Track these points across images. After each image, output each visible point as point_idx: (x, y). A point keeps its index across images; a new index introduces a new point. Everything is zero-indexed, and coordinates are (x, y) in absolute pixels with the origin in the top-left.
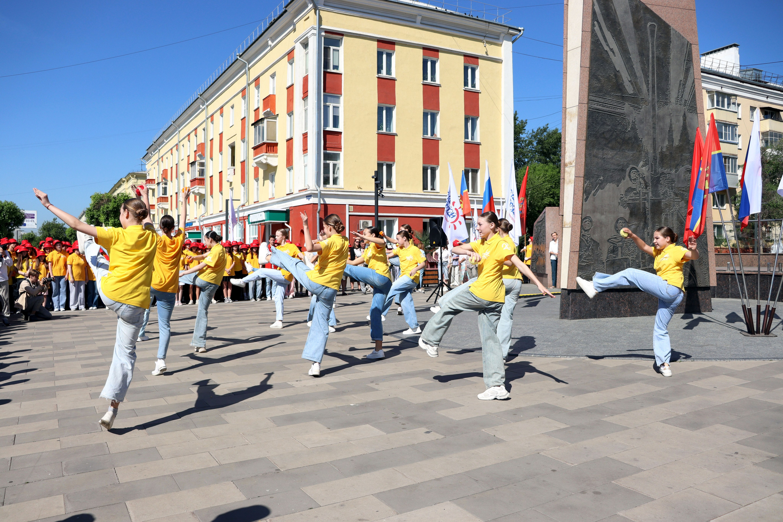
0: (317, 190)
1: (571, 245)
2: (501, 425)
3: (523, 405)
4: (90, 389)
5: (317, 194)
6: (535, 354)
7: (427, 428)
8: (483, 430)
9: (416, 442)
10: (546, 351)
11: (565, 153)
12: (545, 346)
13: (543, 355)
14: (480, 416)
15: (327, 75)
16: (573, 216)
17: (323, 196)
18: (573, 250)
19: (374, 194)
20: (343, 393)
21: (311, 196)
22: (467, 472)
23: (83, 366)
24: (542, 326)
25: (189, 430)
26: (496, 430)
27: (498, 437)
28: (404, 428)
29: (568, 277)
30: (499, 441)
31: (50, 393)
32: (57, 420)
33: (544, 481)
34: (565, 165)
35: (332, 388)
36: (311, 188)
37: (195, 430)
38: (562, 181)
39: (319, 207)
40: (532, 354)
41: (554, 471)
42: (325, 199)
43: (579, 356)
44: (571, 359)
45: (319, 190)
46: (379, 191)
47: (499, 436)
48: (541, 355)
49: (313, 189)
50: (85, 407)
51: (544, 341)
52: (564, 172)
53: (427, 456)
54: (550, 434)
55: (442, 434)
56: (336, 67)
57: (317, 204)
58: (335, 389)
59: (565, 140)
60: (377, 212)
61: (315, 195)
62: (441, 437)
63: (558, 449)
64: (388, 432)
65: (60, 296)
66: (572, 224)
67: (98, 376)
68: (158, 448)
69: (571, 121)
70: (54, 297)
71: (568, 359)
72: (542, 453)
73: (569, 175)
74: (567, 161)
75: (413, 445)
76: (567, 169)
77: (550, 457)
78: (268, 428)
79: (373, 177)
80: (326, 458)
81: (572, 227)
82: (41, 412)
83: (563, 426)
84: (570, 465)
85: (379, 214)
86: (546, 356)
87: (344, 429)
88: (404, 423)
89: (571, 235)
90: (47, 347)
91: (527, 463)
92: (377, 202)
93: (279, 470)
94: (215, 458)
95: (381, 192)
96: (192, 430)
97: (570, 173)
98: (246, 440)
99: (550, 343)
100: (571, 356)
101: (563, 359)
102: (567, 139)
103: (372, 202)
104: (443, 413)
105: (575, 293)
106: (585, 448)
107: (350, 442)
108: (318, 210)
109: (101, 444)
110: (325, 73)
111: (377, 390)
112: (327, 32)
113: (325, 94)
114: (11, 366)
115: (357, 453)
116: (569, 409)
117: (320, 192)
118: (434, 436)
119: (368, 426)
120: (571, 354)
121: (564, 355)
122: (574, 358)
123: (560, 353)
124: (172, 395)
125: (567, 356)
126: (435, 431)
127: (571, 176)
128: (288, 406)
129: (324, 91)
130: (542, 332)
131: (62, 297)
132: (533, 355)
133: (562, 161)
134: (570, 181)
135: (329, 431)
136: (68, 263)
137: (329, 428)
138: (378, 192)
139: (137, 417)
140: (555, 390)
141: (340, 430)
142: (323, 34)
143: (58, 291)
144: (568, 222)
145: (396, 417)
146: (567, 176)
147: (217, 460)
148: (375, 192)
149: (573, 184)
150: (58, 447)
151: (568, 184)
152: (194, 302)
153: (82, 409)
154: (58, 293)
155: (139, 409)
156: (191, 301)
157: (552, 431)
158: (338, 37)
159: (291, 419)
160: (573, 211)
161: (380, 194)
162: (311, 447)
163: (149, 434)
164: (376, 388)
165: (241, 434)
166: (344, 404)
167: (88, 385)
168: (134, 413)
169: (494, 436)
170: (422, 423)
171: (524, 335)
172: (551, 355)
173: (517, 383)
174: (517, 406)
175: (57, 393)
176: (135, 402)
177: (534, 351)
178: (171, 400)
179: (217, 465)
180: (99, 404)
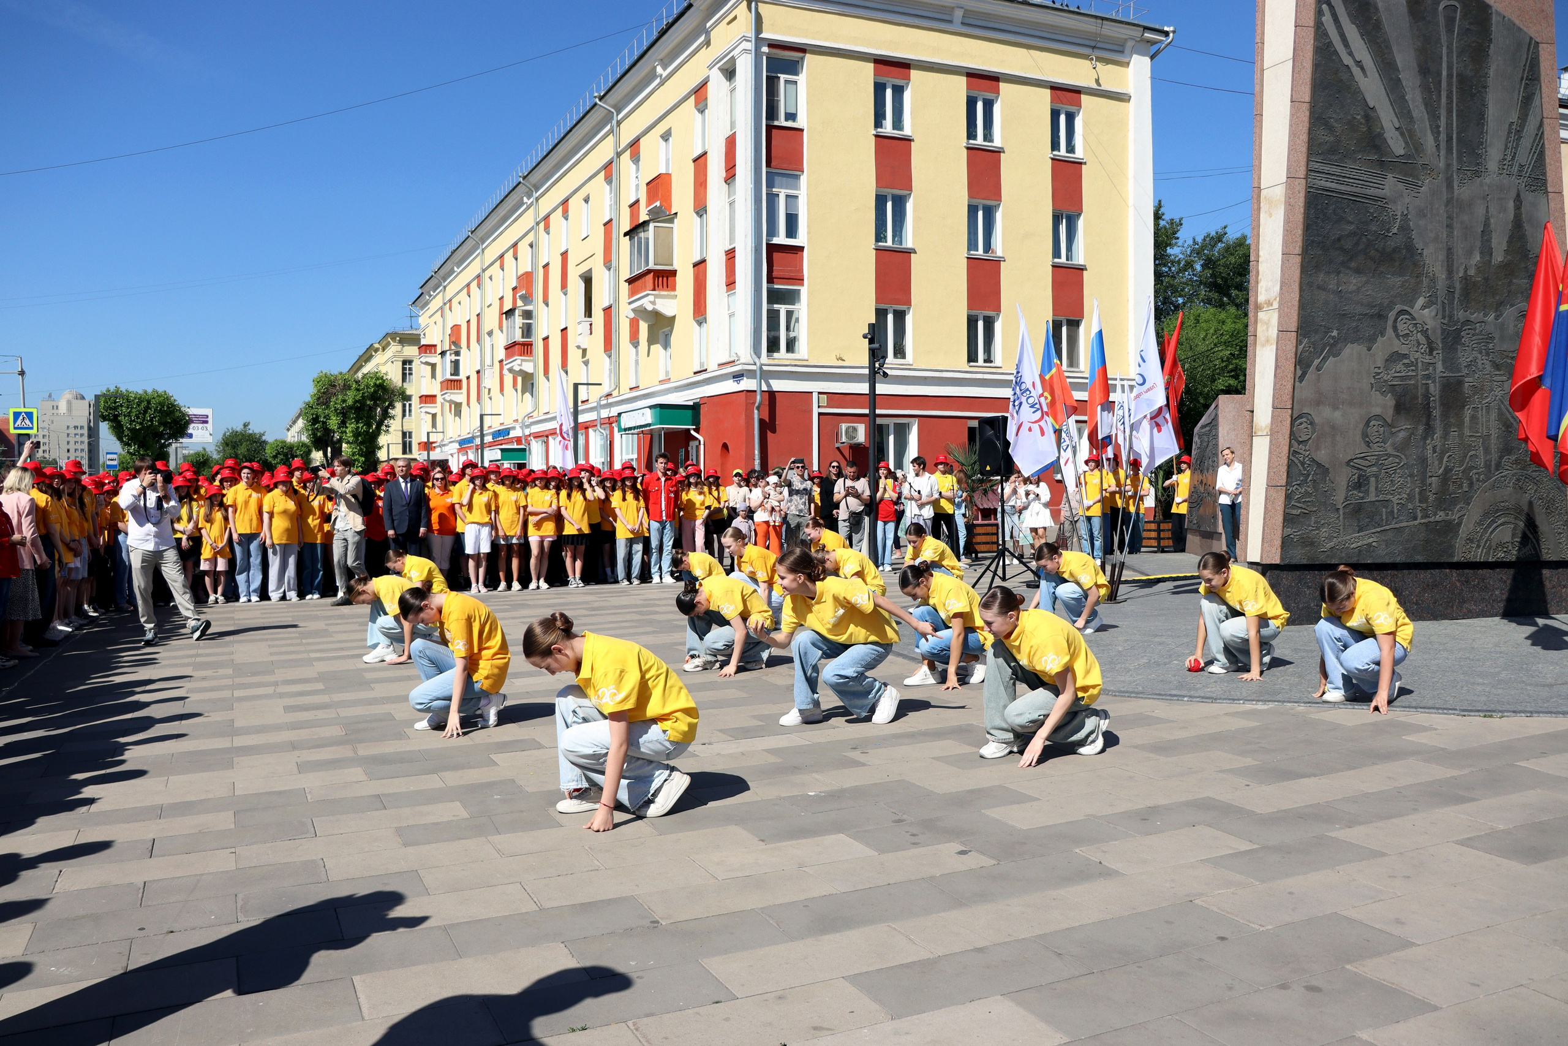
0: (755, 364)
1: (1268, 472)
2: (1116, 840)
3: (1163, 801)
4: (297, 753)
5: (755, 371)
6: (1190, 697)
7: (963, 843)
8: (1077, 851)
9: (937, 872)
10: (1214, 689)
11: (1257, 282)
13: (1207, 698)
14: (1073, 822)
15: (774, 132)
16: (1273, 412)
17: (766, 375)
18: (1274, 483)
19: (866, 371)
20: (796, 769)
21: (742, 375)
22: (1040, 937)
23: (288, 709)
25: (483, 839)
26: (1103, 852)
27: (1107, 865)
28: (914, 844)
29: (1263, 538)
30: (1107, 873)
31: (222, 760)
32: (231, 813)
33: (1200, 960)
34: (1258, 308)
35: (772, 759)
36: (742, 360)
37: (496, 839)
38: (1250, 340)
39: (758, 397)
40: (1184, 696)
41: (1223, 939)
42: (772, 382)
43: (1284, 702)
44: (1265, 707)
45: (758, 364)
46: (877, 365)
47: (1110, 863)
48: (1203, 697)
49: (747, 362)
50: (287, 788)
52: (1256, 322)
53: (959, 902)
54: (1216, 862)
55: (992, 857)
56: (791, 116)
57: (755, 391)
58: (779, 760)
59: (1258, 256)
60: (873, 408)
61: (751, 374)
62: (989, 862)
63: (1233, 893)
64: (882, 851)
65: (251, 572)
66: (1271, 430)
67: (314, 729)
68: (422, 873)
69: (1270, 215)
70: (238, 574)
71: (1260, 706)
72: (1196, 901)
73: (1265, 327)
74: (1261, 298)
75: (932, 877)
76: (1261, 315)
77: (1216, 909)
79: (865, 337)
80: (752, 901)
81: (1271, 435)
82: (203, 797)
83: (1245, 846)
84: (1257, 927)
85: (878, 412)
86: (1214, 699)
87: (794, 842)
88: (914, 832)
89: (1270, 452)
90: (222, 672)
91: (1167, 922)
92: (873, 388)
93: (658, 922)
94: (532, 896)
95: (881, 366)
96: (489, 838)
97: (1267, 324)
98: (596, 862)
100: (1265, 701)
101: (1249, 706)
102: (1261, 253)
103: (864, 388)
104: (995, 813)
105: (1277, 572)
106: (1290, 893)
107: (804, 869)
108: (757, 404)
109: (313, 862)
110: (770, 128)
111: (864, 765)
112: (774, 45)
113: (770, 170)
114: (153, 706)
115: (817, 893)
116: (1259, 812)
117: (761, 368)
118: (974, 861)
119: (841, 836)
120: (1267, 697)
121: (1252, 698)
122: (1271, 705)
123: (1244, 694)
124: (456, 768)
125: (1258, 701)
126: (977, 851)
127: (1270, 329)
129: (768, 164)
131: (253, 574)
132: (1186, 699)
133: (1252, 300)
134: (1268, 341)
135: (762, 846)
136: (266, 509)
137: (763, 841)
138: (875, 367)
139: (384, 811)
140: (1231, 771)
141: (784, 844)
142: (765, 49)
143: (246, 563)
144: (1264, 426)
145: (900, 821)
146: (1261, 330)
147: (535, 900)
148: (869, 368)
149: (1274, 347)
150: (231, 866)
151: (1263, 346)
152: (509, 587)
153: (280, 793)
154: (247, 568)
155: (389, 795)
157: (1222, 857)
158: (795, 55)
159: (687, 821)
160: (1273, 401)
161: (879, 369)
162: (724, 878)
163: (406, 845)
164: (862, 760)
165: (586, 848)
166: (795, 792)
167: (294, 746)
168: (380, 802)
169: (1100, 863)
170: (954, 834)
171: (1170, 656)
172: (1224, 699)
173: (1152, 755)
174: (1150, 803)
175: (236, 760)
176: (383, 781)
177: (1190, 690)
178: (453, 779)
179: (535, 908)
180: (313, 783)
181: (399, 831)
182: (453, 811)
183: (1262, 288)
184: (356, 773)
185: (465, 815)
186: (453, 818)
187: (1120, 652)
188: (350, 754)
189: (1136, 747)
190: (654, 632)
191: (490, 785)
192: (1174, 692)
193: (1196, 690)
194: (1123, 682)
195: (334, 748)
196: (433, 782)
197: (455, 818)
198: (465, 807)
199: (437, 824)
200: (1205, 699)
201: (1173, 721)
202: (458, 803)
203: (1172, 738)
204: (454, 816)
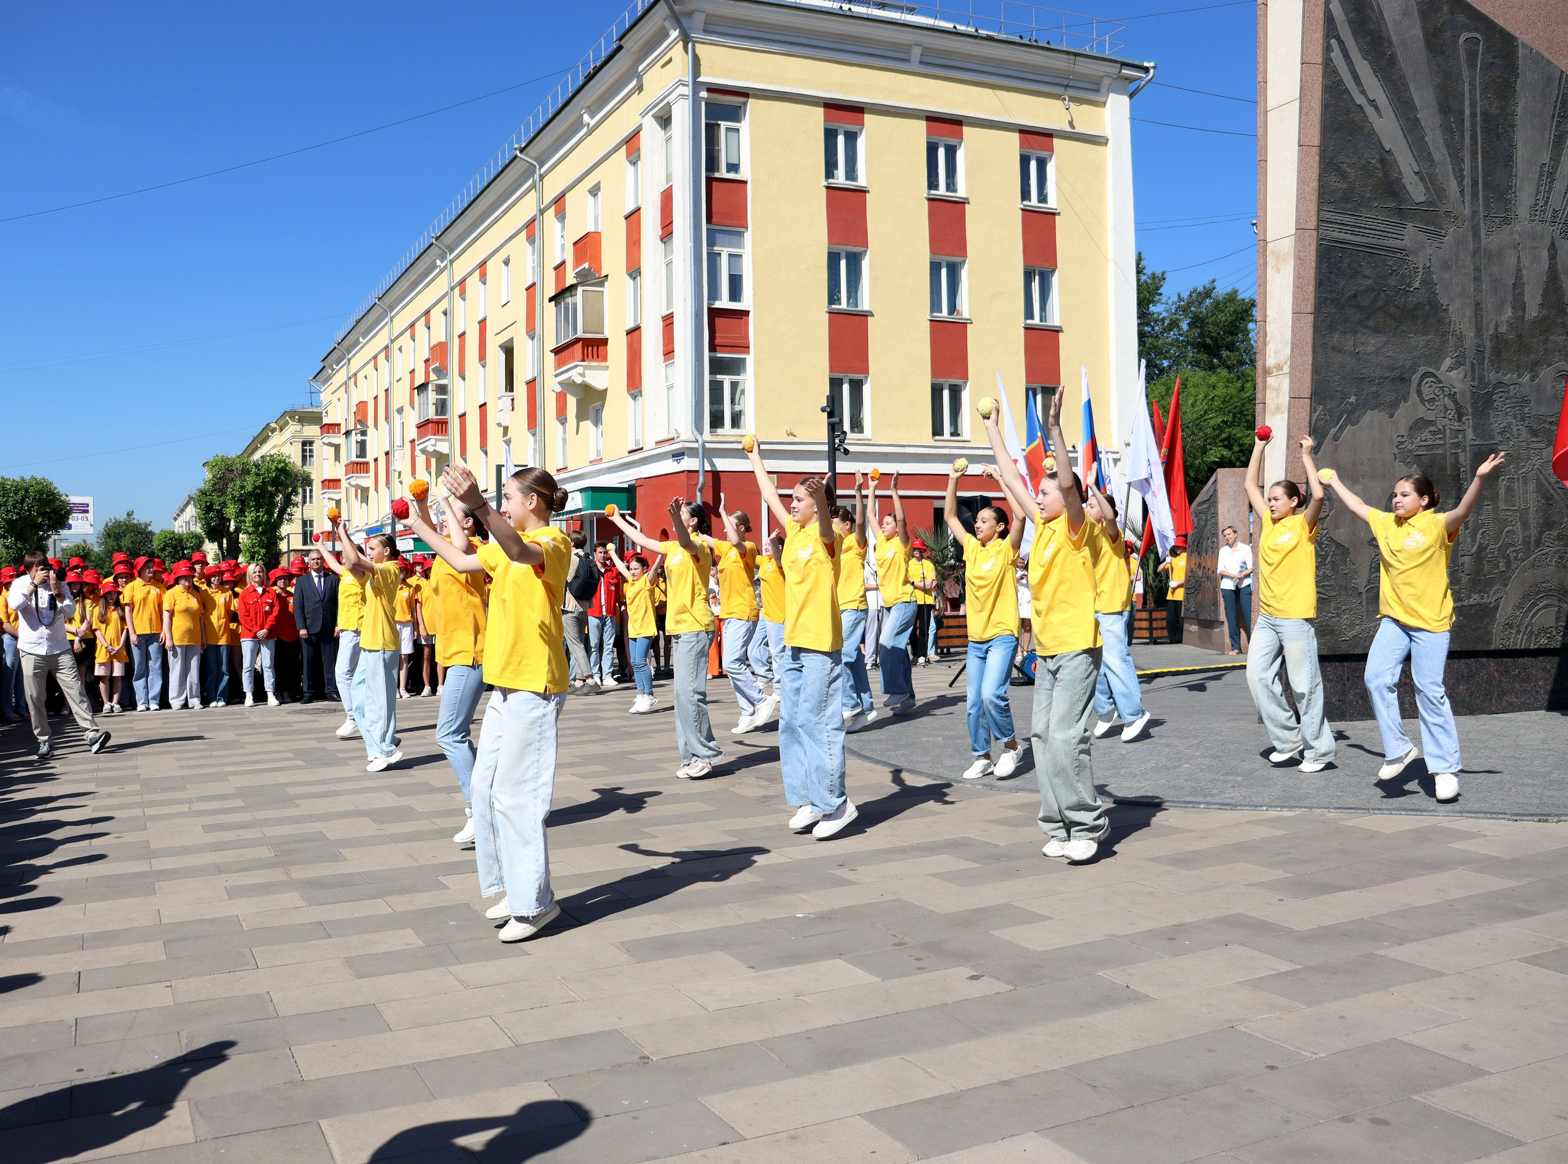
0: (697, 441)
2: (1142, 961)
3: (1189, 918)
4: (224, 877)
5: (697, 449)
6: (1207, 803)
7: (973, 967)
8: (1100, 973)
9: (949, 999)
10: (1232, 795)
11: (1265, 345)
12: (1229, 785)
13: (1226, 804)
14: (1091, 942)
15: (715, 184)
17: (709, 454)
19: (825, 448)
20: (779, 889)
22: (1070, 1067)
23: (208, 828)
24: (1220, 738)
25: (443, 969)
26: (1130, 974)
27: (1136, 988)
28: (919, 969)
30: (1135, 997)
31: (143, 884)
32: (160, 943)
33: (1250, 1090)
34: (1266, 372)
36: (683, 438)
37: (458, 969)
38: (1259, 408)
39: (701, 478)
40: (1200, 803)
41: (1272, 1067)
42: (715, 460)
43: (1312, 808)
44: (1291, 813)
45: (700, 441)
46: (837, 440)
47: (1138, 986)
48: (1221, 804)
49: (688, 439)
50: (218, 915)
51: (1227, 774)
52: (1265, 388)
53: (977, 1030)
54: (1255, 984)
55: (1008, 982)
56: (733, 167)
57: (697, 471)
58: (759, 880)
59: (1265, 315)
61: (692, 452)
62: (1004, 987)
63: (1278, 1017)
64: (885, 977)
65: (150, 678)
67: (239, 851)
68: (380, 1006)
69: (1278, 271)
70: (137, 680)
71: (1286, 812)
72: (1240, 1027)
73: (1275, 394)
74: (1270, 362)
75: (944, 1005)
76: (1270, 380)
77: (1260, 1035)
78: (616, 966)
79: (822, 410)
80: (749, 1034)
82: (128, 925)
83: (1286, 967)
84: (1310, 1054)
86: (1233, 806)
87: (786, 969)
88: (919, 956)
90: (128, 788)
91: (1208, 1049)
92: (832, 466)
93: (648, 1058)
94: (506, 1031)
95: (842, 442)
96: (449, 968)
97: (1277, 390)
98: (571, 992)
99: (1239, 778)
100: (1291, 807)
101: (1273, 812)
102: (1269, 313)
104: (1006, 934)
106: (1342, 1016)
107: (802, 998)
108: (699, 486)
109: (258, 995)
110: (710, 180)
111: (854, 883)
112: (713, 89)
113: (711, 226)
115: (820, 1022)
116: (1297, 929)
117: (703, 446)
118: (988, 986)
119: (838, 962)
120: (1292, 803)
121: (1275, 804)
122: (1298, 811)
123: (1267, 800)
124: (402, 892)
125: (1284, 807)
126: (990, 975)
127: (1281, 396)
129: (709, 220)
131: (152, 680)
132: (1202, 806)
134: (1278, 409)
135: (752, 973)
136: (166, 606)
137: (752, 968)
138: (834, 443)
139: (329, 939)
140: (1259, 884)
141: (776, 970)
142: (704, 94)
143: (144, 667)
145: (901, 944)
146: (1270, 396)
147: (510, 1035)
148: (828, 443)
149: (1286, 415)
150: (169, 1001)
151: (1273, 414)
152: (434, 691)
153: (211, 921)
154: (145, 673)
155: (332, 922)
156: (427, 689)
157: (1261, 978)
159: (667, 947)
161: (839, 445)
162: (715, 1008)
163: (359, 976)
164: (851, 878)
165: (559, 978)
166: (781, 913)
167: (220, 869)
168: (323, 930)
169: (1127, 986)
170: (962, 957)
171: (1180, 759)
172: (1245, 806)
173: (1171, 868)
174: (1175, 920)
175: (157, 884)
176: (323, 906)
177: (1205, 796)
178: (401, 903)
179: (510, 1044)
180: (247, 910)
181: (349, 961)
182: (406, 939)
183: (1270, 350)
184: (292, 899)
185: (419, 943)
186: (407, 947)
187: (1123, 755)
188: (283, 877)
189: (1152, 859)
190: (601, 740)
191: (442, 910)
192: (1188, 799)
193: (1213, 796)
194: (1131, 788)
195: (264, 871)
196: (379, 907)
197: (409, 946)
198: (418, 934)
199: (390, 953)
200: (1223, 806)
201: (1190, 831)
202: (410, 931)
203: (1191, 849)
204: (407, 944)
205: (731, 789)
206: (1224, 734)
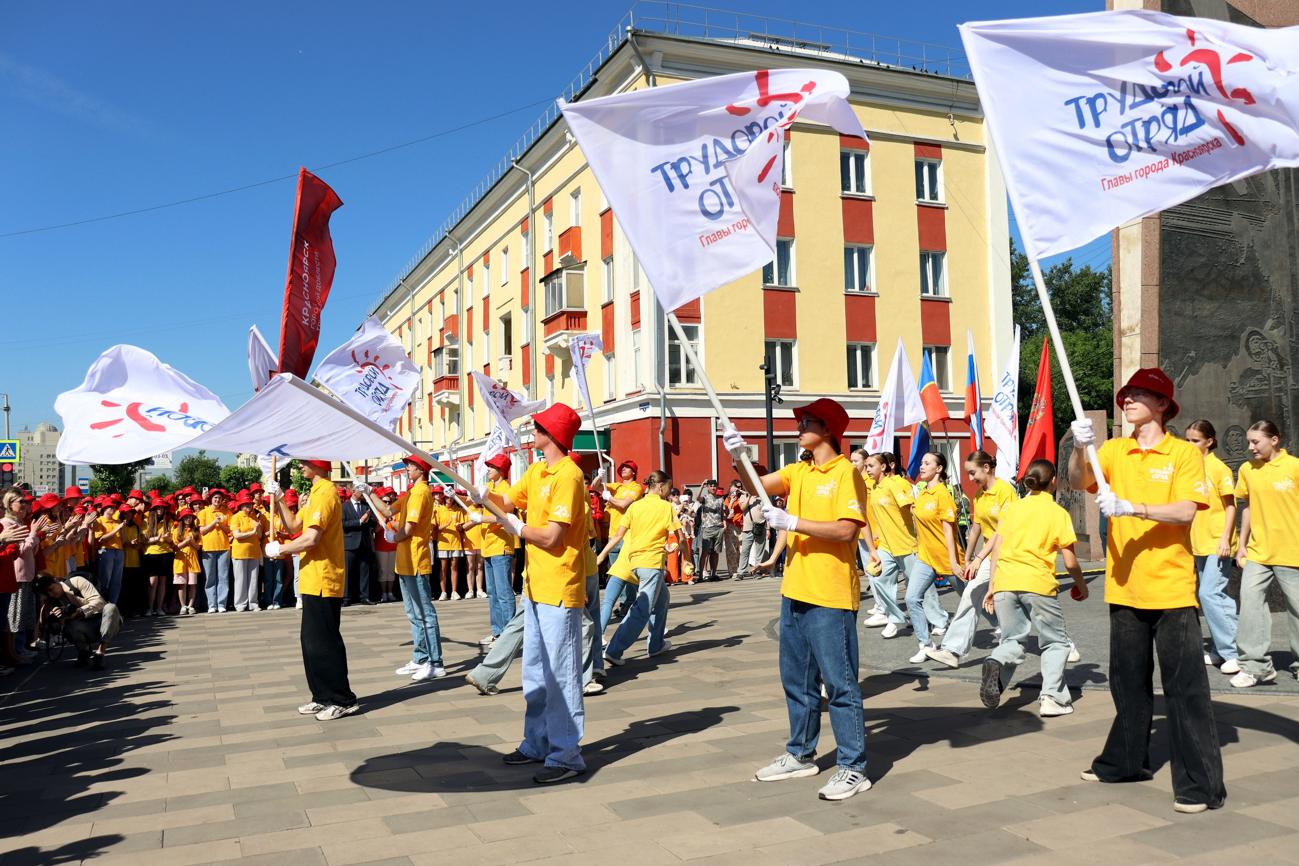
0: (659, 394)
2: (1038, 818)
3: (1075, 782)
4: (282, 750)
5: (659, 400)
7: (898, 823)
8: (1004, 828)
9: (880, 850)
11: (1120, 311)
14: (995, 802)
17: (669, 403)
19: (764, 398)
20: (736, 758)
21: (648, 404)
23: (268, 710)
24: (1091, 631)
25: (463, 826)
26: (1029, 829)
27: (1035, 841)
28: (854, 825)
30: (1035, 849)
31: (215, 757)
32: (230, 806)
34: (1121, 333)
35: (714, 750)
36: (648, 391)
37: (476, 826)
38: (1116, 362)
39: (663, 423)
42: (674, 409)
45: (662, 393)
46: (773, 392)
47: (1037, 839)
49: (652, 392)
50: (277, 782)
52: (1120, 346)
54: (1135, 838)
55: (927, 835)
57: (660, 418)
58: (720, 751)
59: (1119, 288)
60: (770, 430)
61: (655, 403)
62: (926, 840)
64: (827, 832)
65: (219, 586)
67: (294, 728)
68: (413, 858)
69: (1129, 252)
70: (208, 588)
73: (1129, 351)
74: (1124, 325)
75: (876, 855)
76: (1125, 340)
78: (605, 823)
79: (761, 368)
82: (203, 791)
83: (1159, 823)
85: (775, 433)
87: (745, 825)
88: (853, 814)
90: (202, 676)
92: (770, 412)
95: (777, 393)
96: (469, 825)
97: (1131, 347)
98: (569, 845)
102: (1122, 285)
103: (762, 413)
104: (924, 795)
107: (759, 849)
108: (661, 429)
109: (312, 849)
114: (142, 709)
117: (664, 397)
118: (912, 839)
119: (787, 819)
126: (913, 830)
127: (1134, 352)
128: (636, 783)
130: (1092, 644)
131: (221, 588)
133: (1115, 327)
134: (1132, 362)
135: (717, 828)
137: (717, 824)
138: (771, 394)
139: (369, 802)
141: (737, 826)
143: (214, 578)
146: (1125, 352)
148: (766, 394)
150: (237, 855)
151: (1128, 367)
152: (449, 597)
153: (272, 787)
154: (215, 582)
156: (443, 595)
157: (1139, 833)
159: (646, 807)
161: (775, 396)
162: (688, 858)
163: (395, 832)
165: (559, 833)
166: (739, 779)
167: (278, 744)
168: (364, 794)
169: (1028, 839)
170: (889, 815)
173: (1057, 740)
174: (1064, 783)
175: (227, 757)
178: (427, 771)
180: (301, 777)
181: (386, 820)
182: (432, 801)
183: (1124, 316)
184: (339, 767)
185: (443, 805)
188: (331, 750)
191: (462, 776)
195: (315, 745)
196: (409, 775)
197: (435, 808)
198: (442, 797)
199: (419, 813)
202: (435, 794)
204: (434, 806)
205: (693, 676)
206: (1095, 627)
